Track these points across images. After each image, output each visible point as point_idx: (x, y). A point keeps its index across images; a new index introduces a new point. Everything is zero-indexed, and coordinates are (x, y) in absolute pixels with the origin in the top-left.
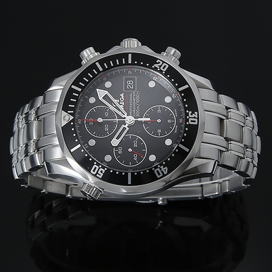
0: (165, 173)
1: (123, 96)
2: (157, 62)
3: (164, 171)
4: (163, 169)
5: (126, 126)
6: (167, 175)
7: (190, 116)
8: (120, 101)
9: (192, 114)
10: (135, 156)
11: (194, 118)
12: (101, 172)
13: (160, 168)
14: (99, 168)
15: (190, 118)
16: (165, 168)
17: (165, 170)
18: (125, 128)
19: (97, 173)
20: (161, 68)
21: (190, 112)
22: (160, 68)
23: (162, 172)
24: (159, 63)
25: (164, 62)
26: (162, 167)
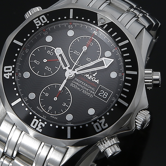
0: (5, 75)
1: (96, 81)
2: (106, 124)
3: (7, 74)
4: (9, 74)
5: (67, 68)
6: (3, 75)
7: (41, 123)
8: (93, 76)
9: (41, 125)
10: (38, 63)
11: (37, 127)
12: (38, 23)
13: (11, 72)
14: (42, 23)
15: (39, 122)
16: (9, 76)
17: (7, 76)
18: (66, 66)
19: (39, 20)
20: (97, 124)
21: (44, 125)
22: (99, 122)
23: (7, 73)
24: (104, 125)
25: (103, 130)
26: (11, 74)
